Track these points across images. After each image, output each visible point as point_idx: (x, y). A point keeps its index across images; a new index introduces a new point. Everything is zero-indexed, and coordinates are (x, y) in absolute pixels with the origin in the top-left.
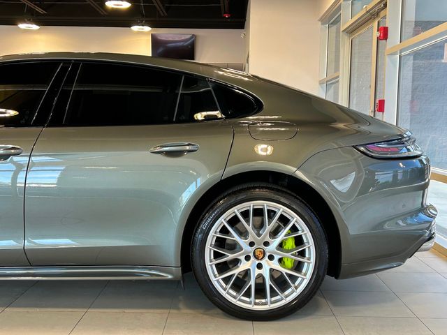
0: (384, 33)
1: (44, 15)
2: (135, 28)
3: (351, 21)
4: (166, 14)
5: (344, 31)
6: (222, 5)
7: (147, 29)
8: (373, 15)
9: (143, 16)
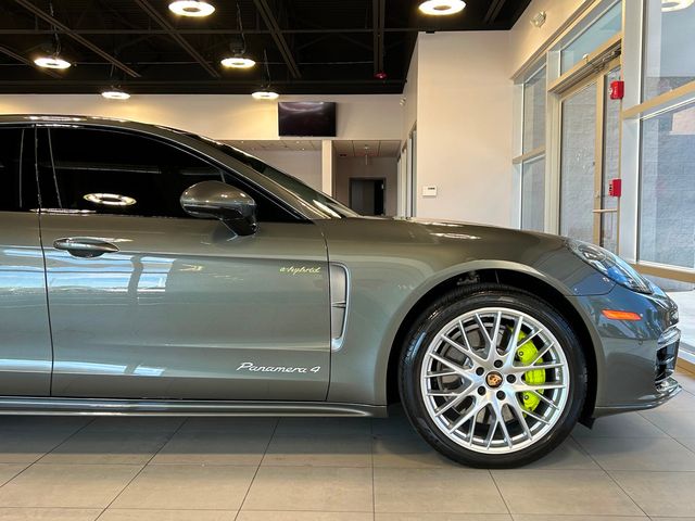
0: (619, 90)
1: (137, 79)
2: (257, 95)
3: (560, 79)
4: (300, 76)
5: (550, 91)
6: (375, 62)
7: (273, 96)
8: (596, 67)
9: (268, 79)
